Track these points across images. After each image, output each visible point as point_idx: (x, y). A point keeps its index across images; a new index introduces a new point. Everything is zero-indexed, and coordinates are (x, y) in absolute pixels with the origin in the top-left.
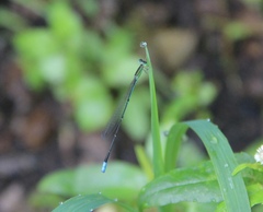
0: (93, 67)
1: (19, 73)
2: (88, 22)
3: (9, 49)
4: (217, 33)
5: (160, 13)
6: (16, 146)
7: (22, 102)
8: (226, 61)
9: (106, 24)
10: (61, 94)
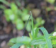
0: (20, 17)
1: (5, 18)
2: (19, 8)
3: (3, 13)
4: (45, 10)
6: (4, 33)
7: (6, 24)
8: (47, 15)
9: (22, 8)
10: (13, 22)
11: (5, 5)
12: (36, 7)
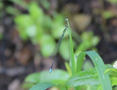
0: (48, 30)
1: (17, 33)
3: (13, 24)
4: (99, 16)
5: (76, 7)
6: (17, 64)
10: (35, 41)
11: (18, 7)
12: (81, 11)
